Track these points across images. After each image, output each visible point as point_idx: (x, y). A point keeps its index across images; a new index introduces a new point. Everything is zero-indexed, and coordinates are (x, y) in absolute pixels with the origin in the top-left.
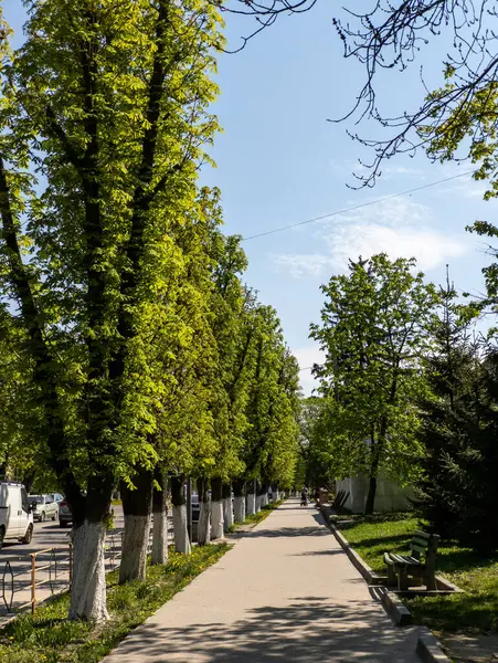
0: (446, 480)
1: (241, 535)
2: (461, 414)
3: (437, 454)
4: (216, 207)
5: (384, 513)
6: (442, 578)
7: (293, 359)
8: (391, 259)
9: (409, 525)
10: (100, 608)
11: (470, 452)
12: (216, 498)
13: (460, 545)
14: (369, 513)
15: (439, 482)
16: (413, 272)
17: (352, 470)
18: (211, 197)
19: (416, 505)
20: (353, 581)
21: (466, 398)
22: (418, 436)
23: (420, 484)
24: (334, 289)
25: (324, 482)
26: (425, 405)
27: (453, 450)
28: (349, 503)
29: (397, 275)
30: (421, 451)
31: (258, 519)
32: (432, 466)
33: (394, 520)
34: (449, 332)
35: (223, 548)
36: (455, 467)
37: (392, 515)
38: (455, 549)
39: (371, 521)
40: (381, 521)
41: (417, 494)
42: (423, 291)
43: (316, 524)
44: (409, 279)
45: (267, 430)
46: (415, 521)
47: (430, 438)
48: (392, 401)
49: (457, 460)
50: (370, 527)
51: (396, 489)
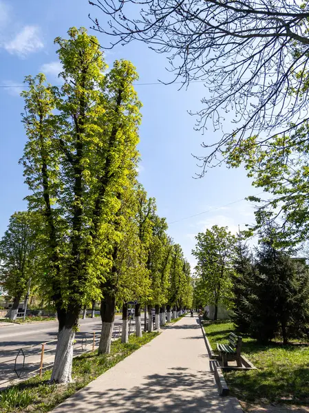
0: (244, 308)
1: (168, 327)
2: (248, 280)
3: (239, 297)
4: (154, 205)
5: (221, 320)
6: (244, 357)
7: (188, 264)
8: (219, 227)
9: (230, 325)
10: (67, 375)
11: (253, 296)
12: (157, 313)
13: (251, 337)
14: (216, 320)
15: (241, 309)
16: (227, 231)
17: (208, 303)
18: (152, 201)
19: (232, 318)
20: (203, 356)
21: (249, 274)
22: (232, 290)
23: (233, 309)
24: (199, 237)
25: (201, 307)
26: (234, 278)
27: (246, 295)
28: (208, 315)
29: (221, 233)
30: (233, 296)
31: (176, 320)
32: (237, 302)
33: (225, 323)
34: (241, 250)
35: (156, 334)
36: (247, 303)
37: (224, 321)
38: (249, 339)
39: (216, 323)
40: (219, 323)
41: (232, 314)
42: (231, 238)
43: (196, 324)
44: (226, 234)
45: (178, 287)
46: (232, 324)
47: (236, 291)
48: (222, 277)
49: (248, 299)
50: (215, 325)
51: (225, 311)
